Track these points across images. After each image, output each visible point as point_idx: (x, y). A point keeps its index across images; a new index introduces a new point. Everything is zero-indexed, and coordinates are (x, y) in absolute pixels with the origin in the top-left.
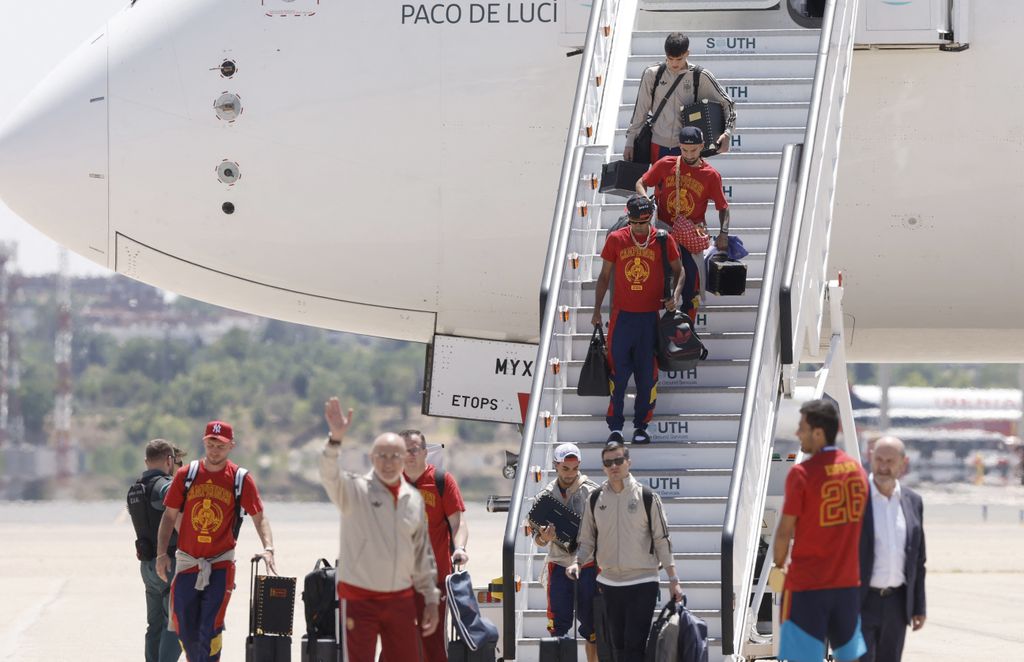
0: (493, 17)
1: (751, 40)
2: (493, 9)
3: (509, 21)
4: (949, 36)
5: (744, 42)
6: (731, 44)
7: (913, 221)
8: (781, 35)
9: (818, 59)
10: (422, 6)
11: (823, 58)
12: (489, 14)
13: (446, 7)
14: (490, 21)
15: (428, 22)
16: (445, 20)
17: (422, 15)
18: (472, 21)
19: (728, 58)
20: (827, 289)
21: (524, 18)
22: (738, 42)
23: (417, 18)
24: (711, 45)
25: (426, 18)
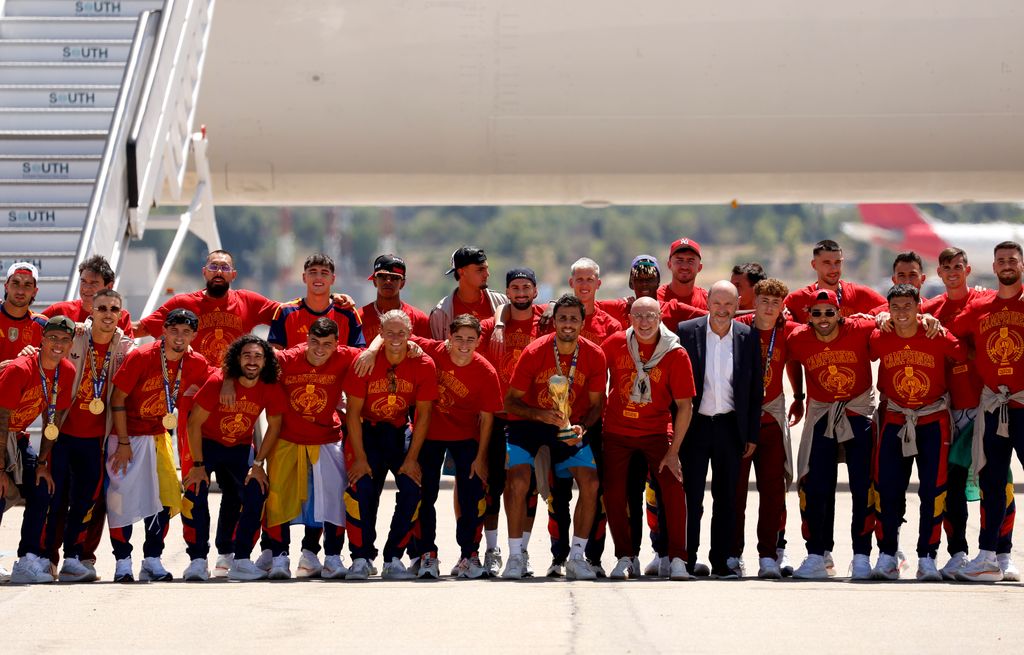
7: (316, 78)
20: (192, 141)
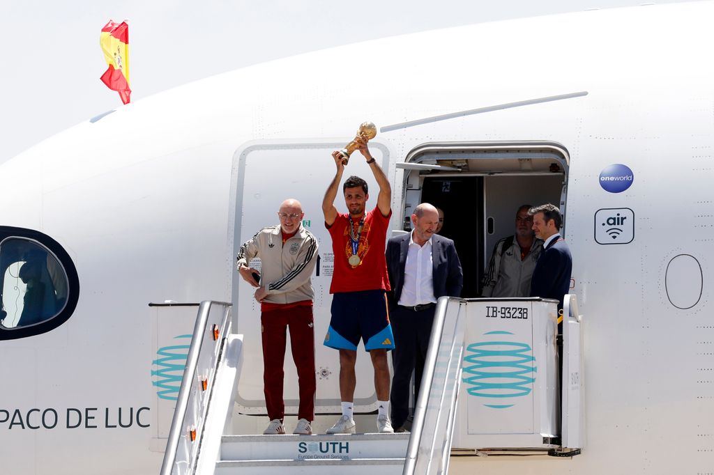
0: (90, 422)
1: (344, 445)
2: (90, 413)
3: (107, 426)
4: (557, 440)
5: (337, 447)
6: (324, 448)
8: (375, 439)
9: (406, 463)
10: (17, 411)
11: (411, 463)
12: (86, 417)
13: (42, 413)
14: (87, 426)
15: (23, 428)
16: (41, 425)
17: (17, 420)
18: (68, 427)
19: (319, 463)
21: (123, 424)
22: (331, 447)
23: (12, 423)
24: (303, 450)
25: (21, 423)
